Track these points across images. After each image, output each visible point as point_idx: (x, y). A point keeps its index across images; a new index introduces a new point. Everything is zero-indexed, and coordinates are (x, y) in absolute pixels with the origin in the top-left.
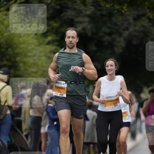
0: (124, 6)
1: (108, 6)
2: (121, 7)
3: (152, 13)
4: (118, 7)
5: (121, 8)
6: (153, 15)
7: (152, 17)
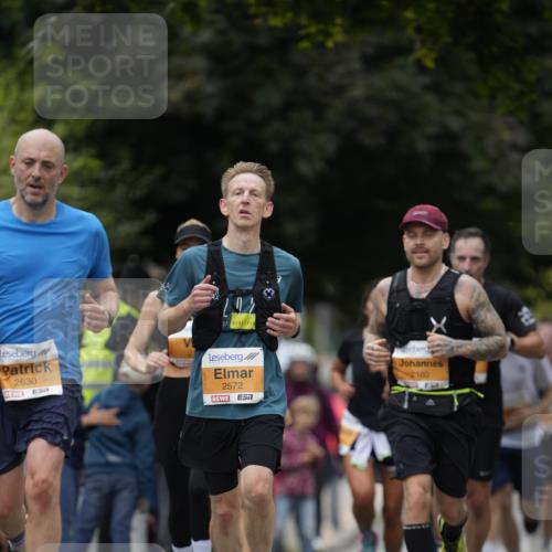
0: (334, 24)
1: (275, 22)
2: (321, 26)
3: (431, 50)
4: (312, 30)
5: (320, 32)
6: (434, 55)
7: (430, 63)
